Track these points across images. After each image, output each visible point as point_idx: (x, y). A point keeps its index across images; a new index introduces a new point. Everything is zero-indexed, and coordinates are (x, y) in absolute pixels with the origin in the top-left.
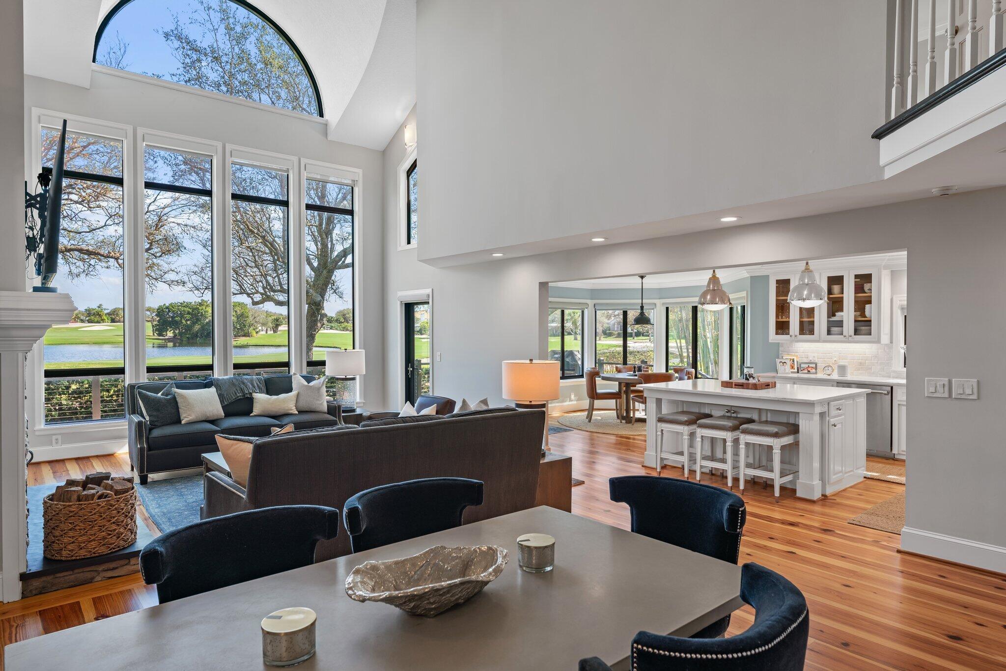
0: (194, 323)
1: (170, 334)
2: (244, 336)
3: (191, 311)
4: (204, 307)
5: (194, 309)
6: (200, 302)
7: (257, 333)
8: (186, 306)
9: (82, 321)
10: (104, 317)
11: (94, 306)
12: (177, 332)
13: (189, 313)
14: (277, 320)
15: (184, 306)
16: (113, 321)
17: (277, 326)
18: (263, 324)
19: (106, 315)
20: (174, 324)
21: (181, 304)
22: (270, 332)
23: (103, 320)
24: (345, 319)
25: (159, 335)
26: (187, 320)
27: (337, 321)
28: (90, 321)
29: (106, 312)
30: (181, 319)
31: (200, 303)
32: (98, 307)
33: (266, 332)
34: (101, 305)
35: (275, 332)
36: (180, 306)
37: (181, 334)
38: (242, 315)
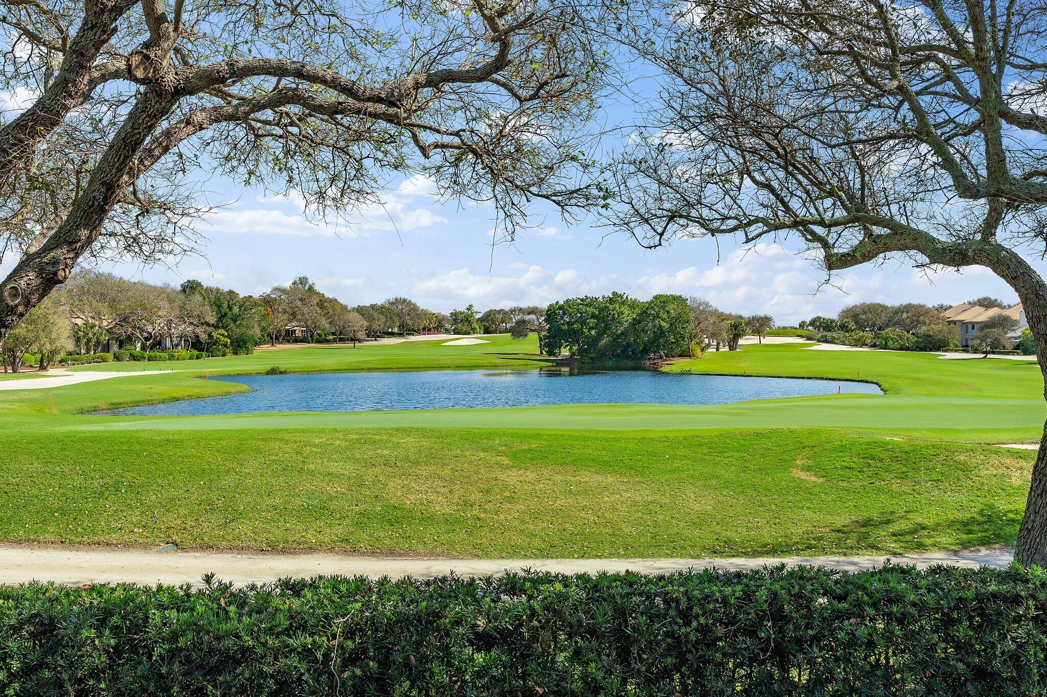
0: (600, 335)
1: (565, 352)
2: (681, 356)
3: (597, 313)
4: (617, 306)
5: (601, 310)
6: (611, 296)
7: (703, 350)
8: (589, 305)
9: (447, 331)
10: (476, 325)
11: (462, 308)
12: (575, 348)
13: (593, 316)
14: (735, 327)
15: (587, 305)
16: (487, 331)
17: (737, 337)
18: (713, 335)
19: (477, 321)
20: (572, 335)
21: (582, 300)
22: (725, 349)
23: (474, 331)
24: (856, 323)
25: (550, 353)
26: (591, 329)
27: (844, 327)
28: (456, 332)
29: (478, 316)
30: (582, 326)
31: (611, 299)
32: (468, 309)
33: (718, 349)
34: (471, 306)
35: (732, 348)
36: (580, 304)
37: (581, 351)
38: (678, 318)
